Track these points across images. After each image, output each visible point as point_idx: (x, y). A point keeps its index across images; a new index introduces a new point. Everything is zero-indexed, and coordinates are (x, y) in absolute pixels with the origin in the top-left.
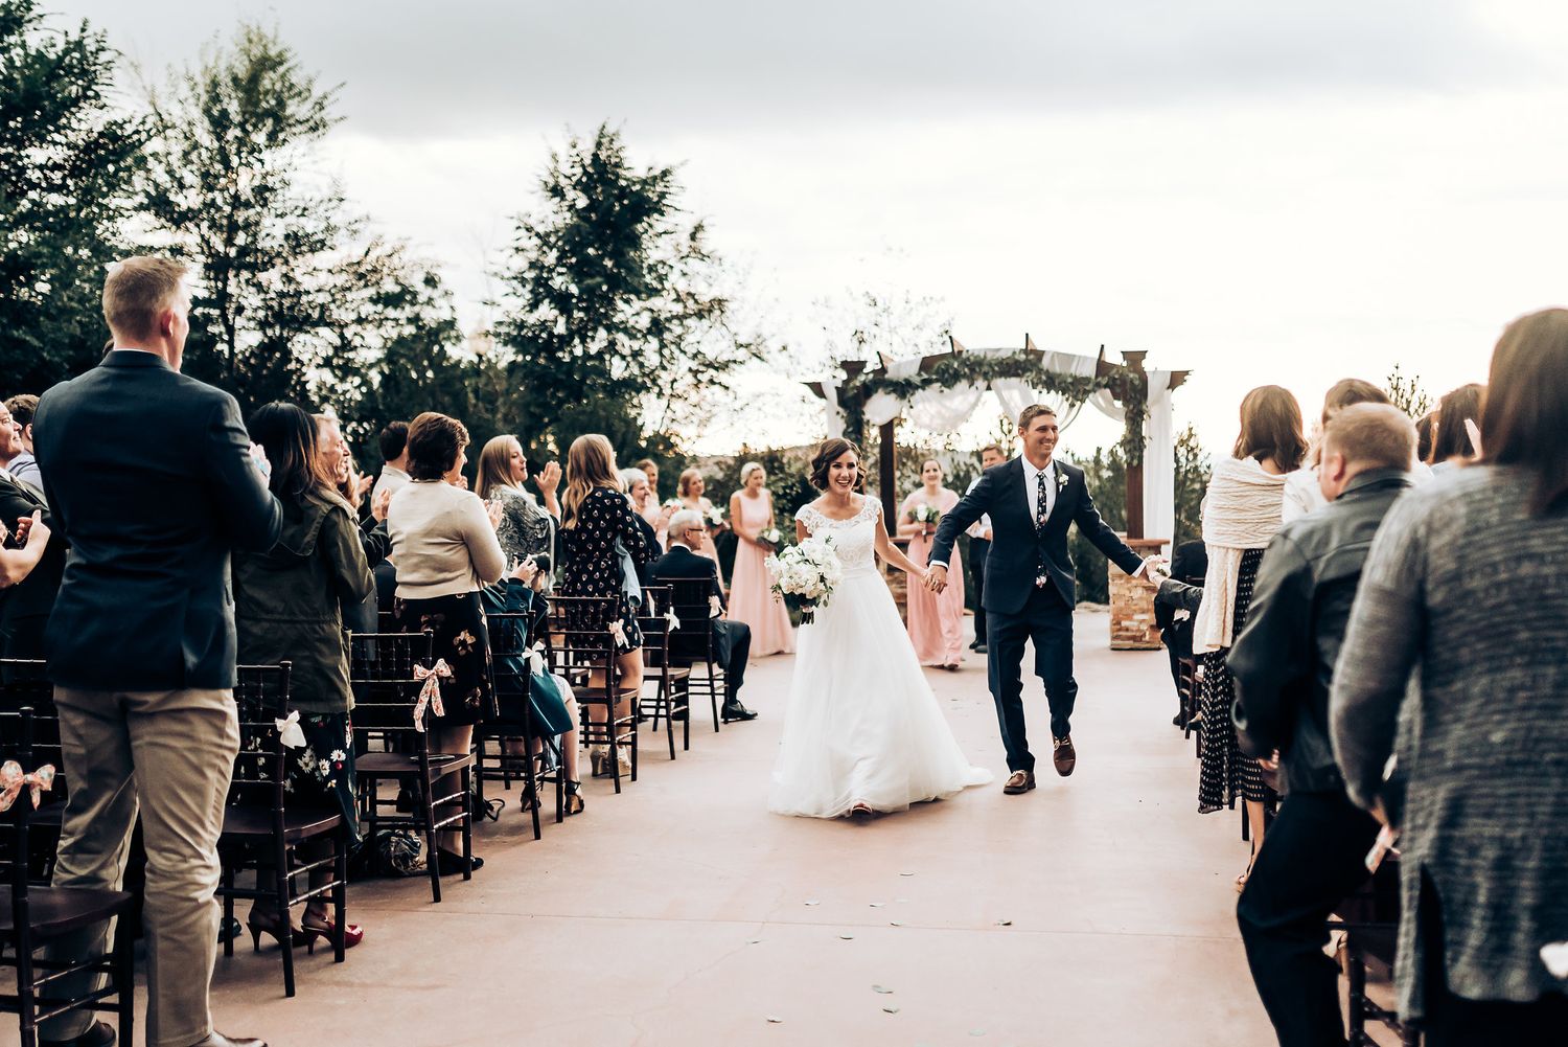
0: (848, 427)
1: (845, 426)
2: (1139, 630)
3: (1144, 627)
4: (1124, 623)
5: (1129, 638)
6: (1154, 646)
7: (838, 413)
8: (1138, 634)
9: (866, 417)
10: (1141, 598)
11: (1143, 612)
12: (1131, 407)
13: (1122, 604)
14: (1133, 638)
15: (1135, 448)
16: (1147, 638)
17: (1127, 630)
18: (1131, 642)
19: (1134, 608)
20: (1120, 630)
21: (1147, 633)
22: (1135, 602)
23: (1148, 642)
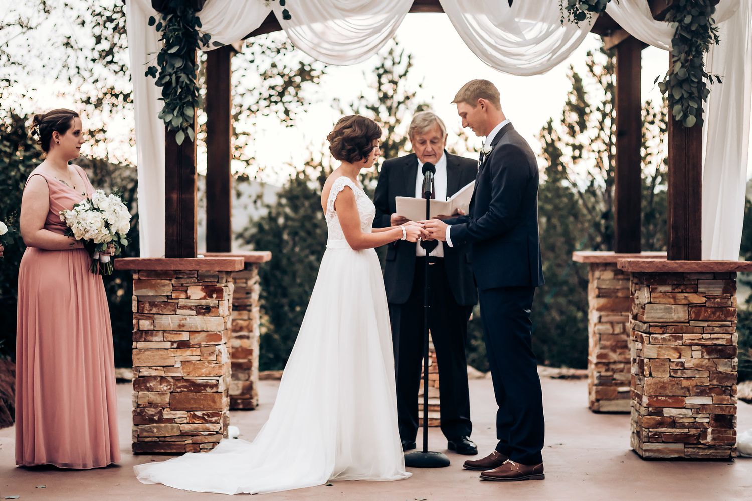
0: (169, 45)
1: (161, 45)
2: (694, 425)
3: (703, 419)
4: (668, 412)
5: (676, 439)
6: (720, 453)
7: (152, 21)
8: (693, 432)
9: (201, 31)
10: (698, 368)
11: (702, 392)
12: (688, 19)
13: (666, 377)
14: (684, 439)
15: (691, 96)
16: (709, 438)
17: (673, 423)
18: (680, 446)
19: (685, 383)
20: (660, 424)
21: (710, 430)
22: (689, 374)
23: (710, 447)
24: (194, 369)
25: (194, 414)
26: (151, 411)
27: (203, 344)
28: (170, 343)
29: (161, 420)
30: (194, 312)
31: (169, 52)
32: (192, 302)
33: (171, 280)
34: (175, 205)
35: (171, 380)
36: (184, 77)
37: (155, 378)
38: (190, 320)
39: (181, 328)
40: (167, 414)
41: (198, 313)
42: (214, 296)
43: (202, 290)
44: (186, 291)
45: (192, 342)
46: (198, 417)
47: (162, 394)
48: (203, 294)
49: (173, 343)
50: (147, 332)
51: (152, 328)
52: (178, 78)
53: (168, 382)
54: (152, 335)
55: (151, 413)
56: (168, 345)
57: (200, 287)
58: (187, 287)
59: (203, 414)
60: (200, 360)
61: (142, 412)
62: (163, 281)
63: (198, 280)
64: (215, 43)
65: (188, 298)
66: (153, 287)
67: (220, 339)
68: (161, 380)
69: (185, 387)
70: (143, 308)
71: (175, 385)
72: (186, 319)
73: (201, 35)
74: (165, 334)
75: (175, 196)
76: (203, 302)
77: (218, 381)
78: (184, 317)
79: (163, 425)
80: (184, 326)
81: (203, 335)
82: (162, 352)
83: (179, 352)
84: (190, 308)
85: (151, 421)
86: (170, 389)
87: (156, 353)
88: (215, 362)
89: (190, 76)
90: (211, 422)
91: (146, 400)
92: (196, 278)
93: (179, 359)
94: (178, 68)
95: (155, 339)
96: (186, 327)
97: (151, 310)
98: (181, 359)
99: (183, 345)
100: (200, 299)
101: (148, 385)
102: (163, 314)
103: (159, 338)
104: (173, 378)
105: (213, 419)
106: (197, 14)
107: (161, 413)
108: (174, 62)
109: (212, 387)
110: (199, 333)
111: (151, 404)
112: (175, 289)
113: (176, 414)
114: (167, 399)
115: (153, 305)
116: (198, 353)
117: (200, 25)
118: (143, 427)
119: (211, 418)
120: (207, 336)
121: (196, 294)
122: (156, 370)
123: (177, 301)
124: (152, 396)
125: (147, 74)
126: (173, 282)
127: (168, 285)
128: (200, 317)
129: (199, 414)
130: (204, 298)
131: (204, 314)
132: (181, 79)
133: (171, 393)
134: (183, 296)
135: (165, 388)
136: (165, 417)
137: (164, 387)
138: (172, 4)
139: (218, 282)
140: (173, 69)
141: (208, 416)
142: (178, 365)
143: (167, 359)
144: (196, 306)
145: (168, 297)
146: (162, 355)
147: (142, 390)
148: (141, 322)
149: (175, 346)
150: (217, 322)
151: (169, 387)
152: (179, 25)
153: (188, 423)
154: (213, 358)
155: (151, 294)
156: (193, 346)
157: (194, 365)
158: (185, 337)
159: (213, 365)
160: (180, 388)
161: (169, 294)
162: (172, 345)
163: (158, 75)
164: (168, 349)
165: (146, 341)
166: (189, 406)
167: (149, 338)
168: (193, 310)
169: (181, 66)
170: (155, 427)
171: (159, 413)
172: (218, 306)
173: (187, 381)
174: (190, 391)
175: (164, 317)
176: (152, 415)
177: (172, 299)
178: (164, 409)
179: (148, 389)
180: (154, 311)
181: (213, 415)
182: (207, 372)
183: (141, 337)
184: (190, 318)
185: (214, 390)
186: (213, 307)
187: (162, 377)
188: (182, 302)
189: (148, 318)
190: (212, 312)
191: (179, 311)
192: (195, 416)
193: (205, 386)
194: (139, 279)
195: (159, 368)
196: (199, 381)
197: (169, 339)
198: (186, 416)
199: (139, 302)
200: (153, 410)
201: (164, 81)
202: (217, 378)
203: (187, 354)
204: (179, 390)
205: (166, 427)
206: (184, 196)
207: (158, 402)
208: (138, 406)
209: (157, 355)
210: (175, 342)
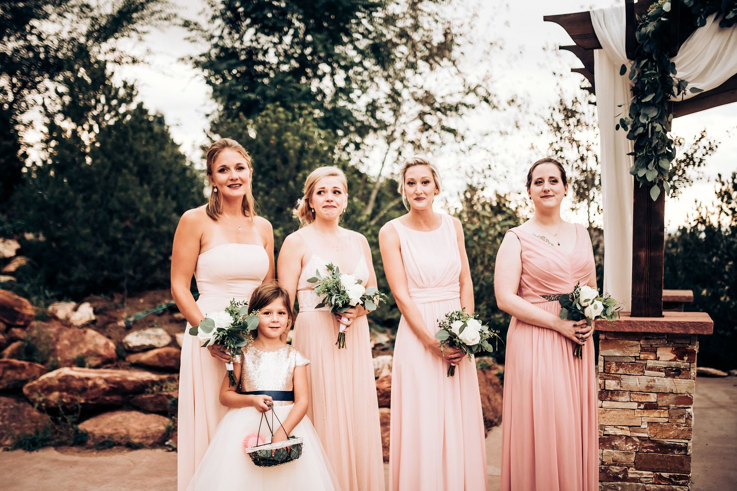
0: (642, 95)
7: (623, 70)
9: (677, 77)
24: (662, 430)
25: (660, 475)
26: (616, 469)
27: (672, 406)
28: (637, 404)
29: (625, 479)
30: (663, 374)
31: (643, 101)
32: (662, 364)
33: (639, 341)
34: (643, 263)
35: (637, 440)
36: (659, 128)
37: (620, 436)
38: (660, 381)
39: (649, 389)
40: (632, 473)
41: (667, 376)
42: (686, 358)
43: (672, 352)
44: (656, 352)
45: (660, 404)
46: (665, 479)
47: (628, 453)
48: (673, 356)
49: (640, 403)
50: (612, 392)
51: (619, 388)
52: (653, 128)
53: (633, 441)
54: (618, 395)
55: (615, 471)
56: (635, 405)
57: (670, 349)
58: (657, 348)
59: (670, 476)
60: (668, 422)
61: (606, 469)
62: (631, 342)
63: (668, 342)
64: (693, 90)
65: (657, 359)
66: (621, 347)
67: (691, 403)
68: (626, 439)
69: (651, 448)
70: (610, 368)
71: (641, 444)
72: (654, 380)
73: (676, 82)
74: (632, 395)
75: (643, 254)
76: (674, 364)
77: (687, 444)
78: (652, 378)
79: (628, 484)
80: (652, 387)
81: (672, 397)
82: (627, 413)
83: (646, 413)
84: (659, 370)
85: (615, 478)
86: (635, 448)
87: (621, 413)
88: (684, 425)
89: (664, 127)
90: (678, 484)
91: (610, 458)
92: (667, 339)
93: (646, 420)
94: (652, 118)
95: (621, 399)
96: (654, 389)
97: (618, 370)
98: (648, 420)
99: (650, 406)
100: (670, 361)
101: (613, 444)
102: (630, 375)
103: (626, 398)
104: (638, 437)
105: (681, 482)
106: (672, 60)
107: (625, 472)
108: (647, 112)
109: (680, 448)
110: (668, 395)
111: (616, 463)
112: (643, 350)
113: (642, 474)
114: (633, 459)
115: (619, 365)
116: (666, 415)
117: (675, 72)
118: (608, 484)
119: (679, 480)
120: (676, 398)
121: (666, 356)
122: (621, 429)
123: (645, 362)
124: (616, 454)
125: (617, 128)
126: (641, 342)
127: (636, 345)
128: (669, 379)
129: (665, 475)
130: (674, 360)
131: (673, 377)
132: (657, 130)
133: (636, 452)
134: (652, 357)
135: (631, 448)
136: (630, 476)
137: (629, 447)
138: (646, 50)
139: (690, 344)
140: (647, 120)
141: (676, 479)
142: (645, 426)
143: (632, 419)
144: (665, 368)
145: (635, 357)
146: (628, 415)
147: (606, 448)
148: (607, 382)
149: (642, 406)
150: (688, 385)
151: (635, 447)
152: (656, 70)
153: (653, 483)
154: (683, 420)
155: (617, 354)
156: (661, 408)
157: (662, 426)
158: (653, 398)
159: (682, 428)
160: (646, 448)
161: (637, 355)
162: (639, 405)
163: (629, 127)
164: (634, 410)
165: (611, 400)
166: (656, 467)
167: (615, 398)
168: (662, 371)
169: (655, 116)
170: (619, 485)
171: (623, 471)
172: (690, 368)
173: (653, 441)
174: (658, 452)
175: (631, 377)
176: (617, 473)
177: (640, 360)
178: (629, 468)
179: (613, 448)
180: (621, 371)
181: (681, 478)
182: (676, 435)
183: (607, 396)
184: (658, 380)
185: (683, 452)
186: (683, 369)
187: (627, 437)
188: (650, 363)
189: (615, 378)
190: (683, 375)
191: (647, 372)
192: (661, 477)
193: (674, 447)
194: (606, 339)
195: (624, 427)
196: (667, 442)
197: (636, 400)
198: (652, 476)
199: (604, 361)
200: (618, 468)
201: (636, 134)
202: (686, 441)
203: (654, 415)
204: (645, 451)
205: (630, 485)
206: (652, 254)
207: (623, 461)
208: (603, 463)
209: (623, 414)
210: (642, 403)
